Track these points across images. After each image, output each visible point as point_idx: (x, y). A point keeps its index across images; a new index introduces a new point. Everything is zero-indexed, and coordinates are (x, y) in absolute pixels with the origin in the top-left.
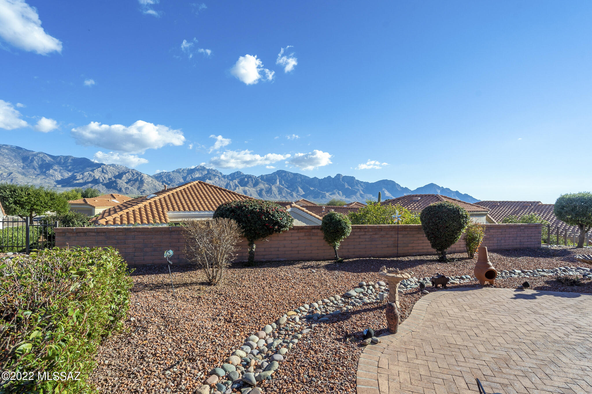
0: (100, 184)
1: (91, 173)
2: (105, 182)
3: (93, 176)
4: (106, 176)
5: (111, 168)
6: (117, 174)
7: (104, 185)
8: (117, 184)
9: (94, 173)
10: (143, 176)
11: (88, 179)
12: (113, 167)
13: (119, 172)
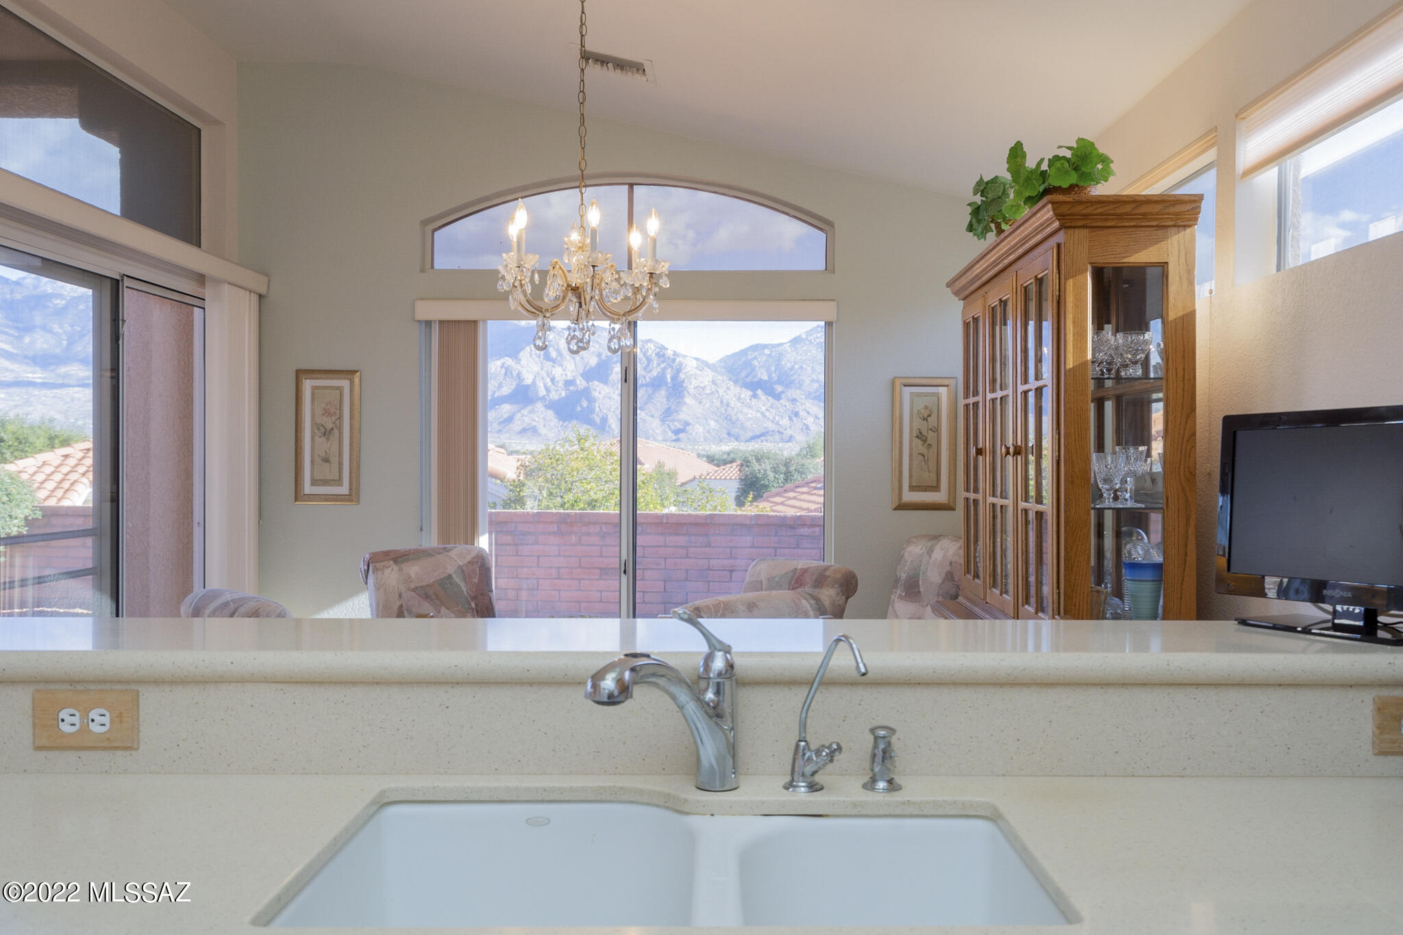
0: (539, 406)
1: (509, 361)
2: (554, 396)
3: (515, 373)
4: (557, 371)
7: (551, 406)
8: (591, 400)
9: (518, 361)
10: (681, 364)
11: (500, 386)
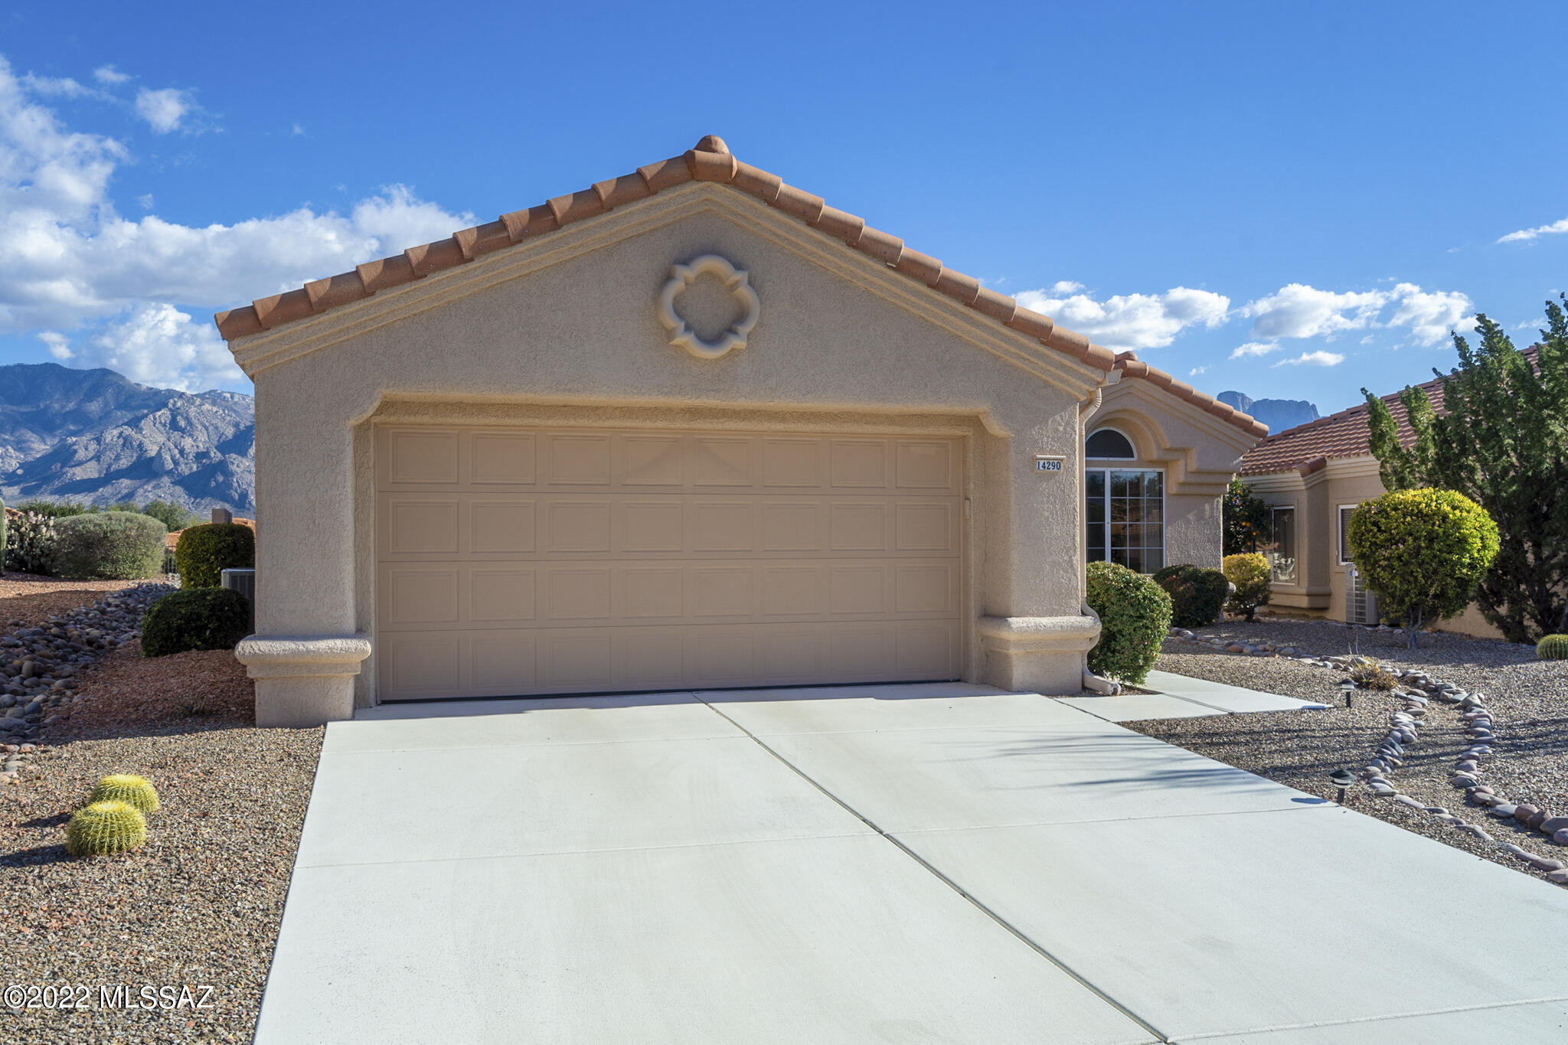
5: (207, 407)
6: (230, 432)
12: (214, 403)
13: (236, 425)
